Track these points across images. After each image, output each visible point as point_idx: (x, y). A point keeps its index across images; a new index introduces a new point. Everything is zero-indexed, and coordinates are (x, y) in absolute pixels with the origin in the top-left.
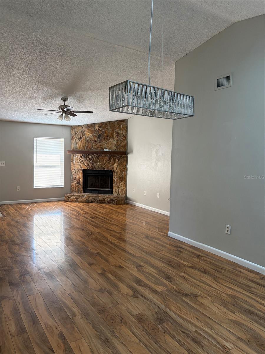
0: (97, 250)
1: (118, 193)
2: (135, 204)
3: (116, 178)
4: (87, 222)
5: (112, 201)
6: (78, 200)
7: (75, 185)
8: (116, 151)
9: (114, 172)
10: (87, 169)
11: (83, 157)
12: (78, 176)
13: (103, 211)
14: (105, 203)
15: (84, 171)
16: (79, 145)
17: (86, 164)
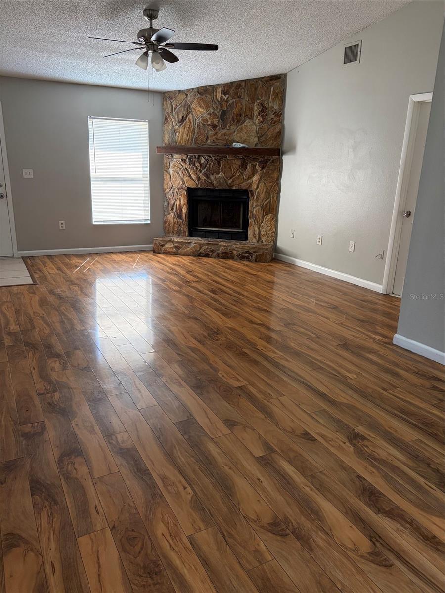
0: (238, 380)
1: (260, 238)
2: (295, 261)
3: (256, 206)
4: (203, 301)
5: (247, 255)
6: (179, 251)
7: (172, 221)
8: (259, 147)
9: (252, 195)
10: (195, 187)
11: (187, 160)
12: (178, 201)
13: (231, 276)
14: (232, 258)
15: (189, 190)
16: (180, 135)
17: (194, 177)
